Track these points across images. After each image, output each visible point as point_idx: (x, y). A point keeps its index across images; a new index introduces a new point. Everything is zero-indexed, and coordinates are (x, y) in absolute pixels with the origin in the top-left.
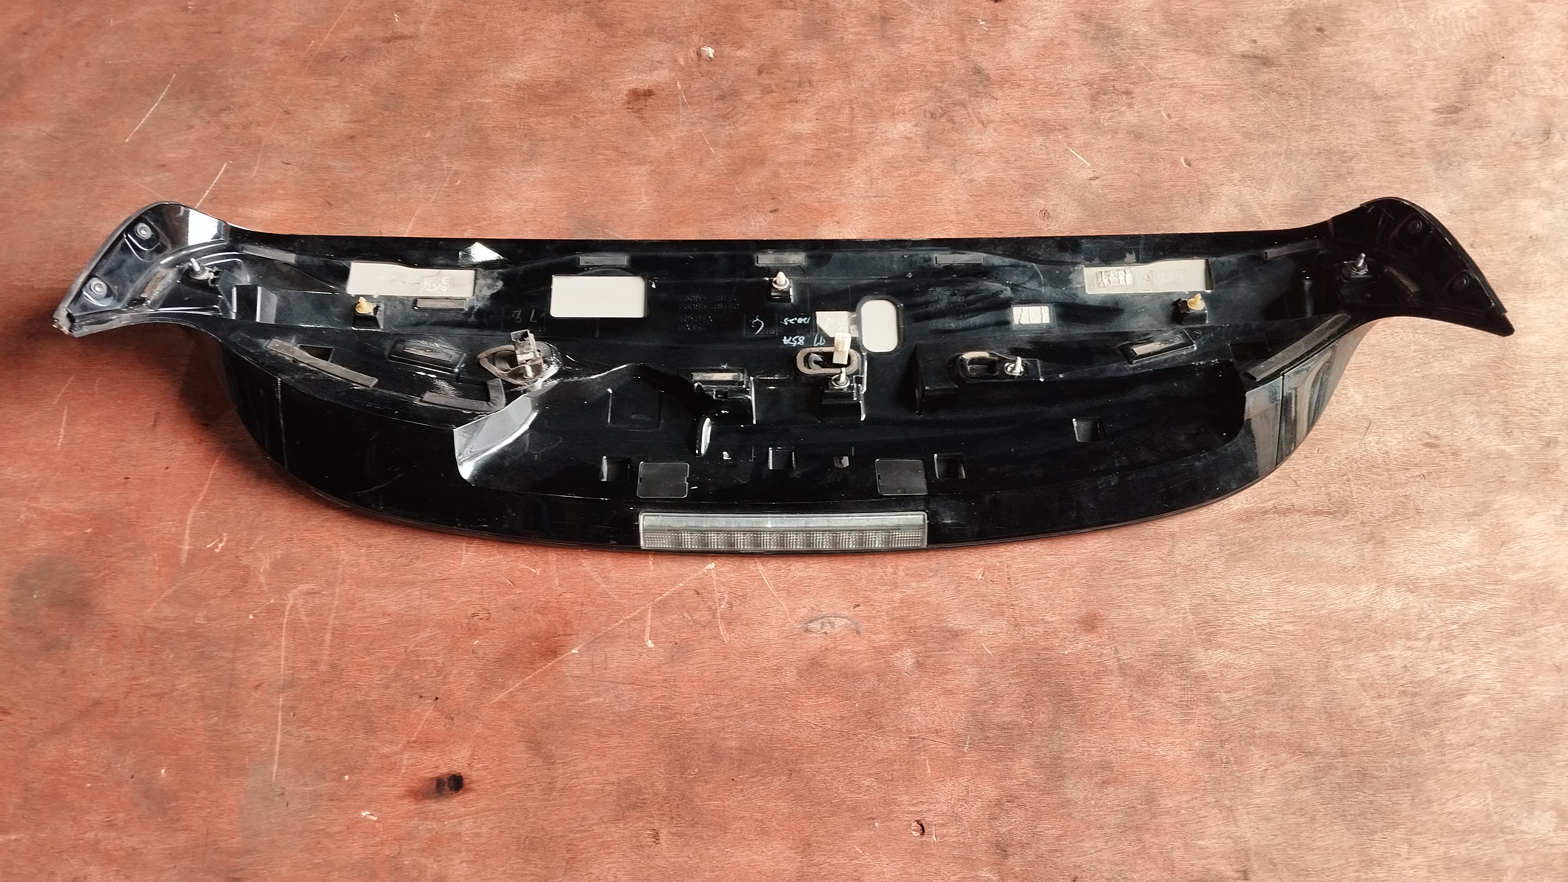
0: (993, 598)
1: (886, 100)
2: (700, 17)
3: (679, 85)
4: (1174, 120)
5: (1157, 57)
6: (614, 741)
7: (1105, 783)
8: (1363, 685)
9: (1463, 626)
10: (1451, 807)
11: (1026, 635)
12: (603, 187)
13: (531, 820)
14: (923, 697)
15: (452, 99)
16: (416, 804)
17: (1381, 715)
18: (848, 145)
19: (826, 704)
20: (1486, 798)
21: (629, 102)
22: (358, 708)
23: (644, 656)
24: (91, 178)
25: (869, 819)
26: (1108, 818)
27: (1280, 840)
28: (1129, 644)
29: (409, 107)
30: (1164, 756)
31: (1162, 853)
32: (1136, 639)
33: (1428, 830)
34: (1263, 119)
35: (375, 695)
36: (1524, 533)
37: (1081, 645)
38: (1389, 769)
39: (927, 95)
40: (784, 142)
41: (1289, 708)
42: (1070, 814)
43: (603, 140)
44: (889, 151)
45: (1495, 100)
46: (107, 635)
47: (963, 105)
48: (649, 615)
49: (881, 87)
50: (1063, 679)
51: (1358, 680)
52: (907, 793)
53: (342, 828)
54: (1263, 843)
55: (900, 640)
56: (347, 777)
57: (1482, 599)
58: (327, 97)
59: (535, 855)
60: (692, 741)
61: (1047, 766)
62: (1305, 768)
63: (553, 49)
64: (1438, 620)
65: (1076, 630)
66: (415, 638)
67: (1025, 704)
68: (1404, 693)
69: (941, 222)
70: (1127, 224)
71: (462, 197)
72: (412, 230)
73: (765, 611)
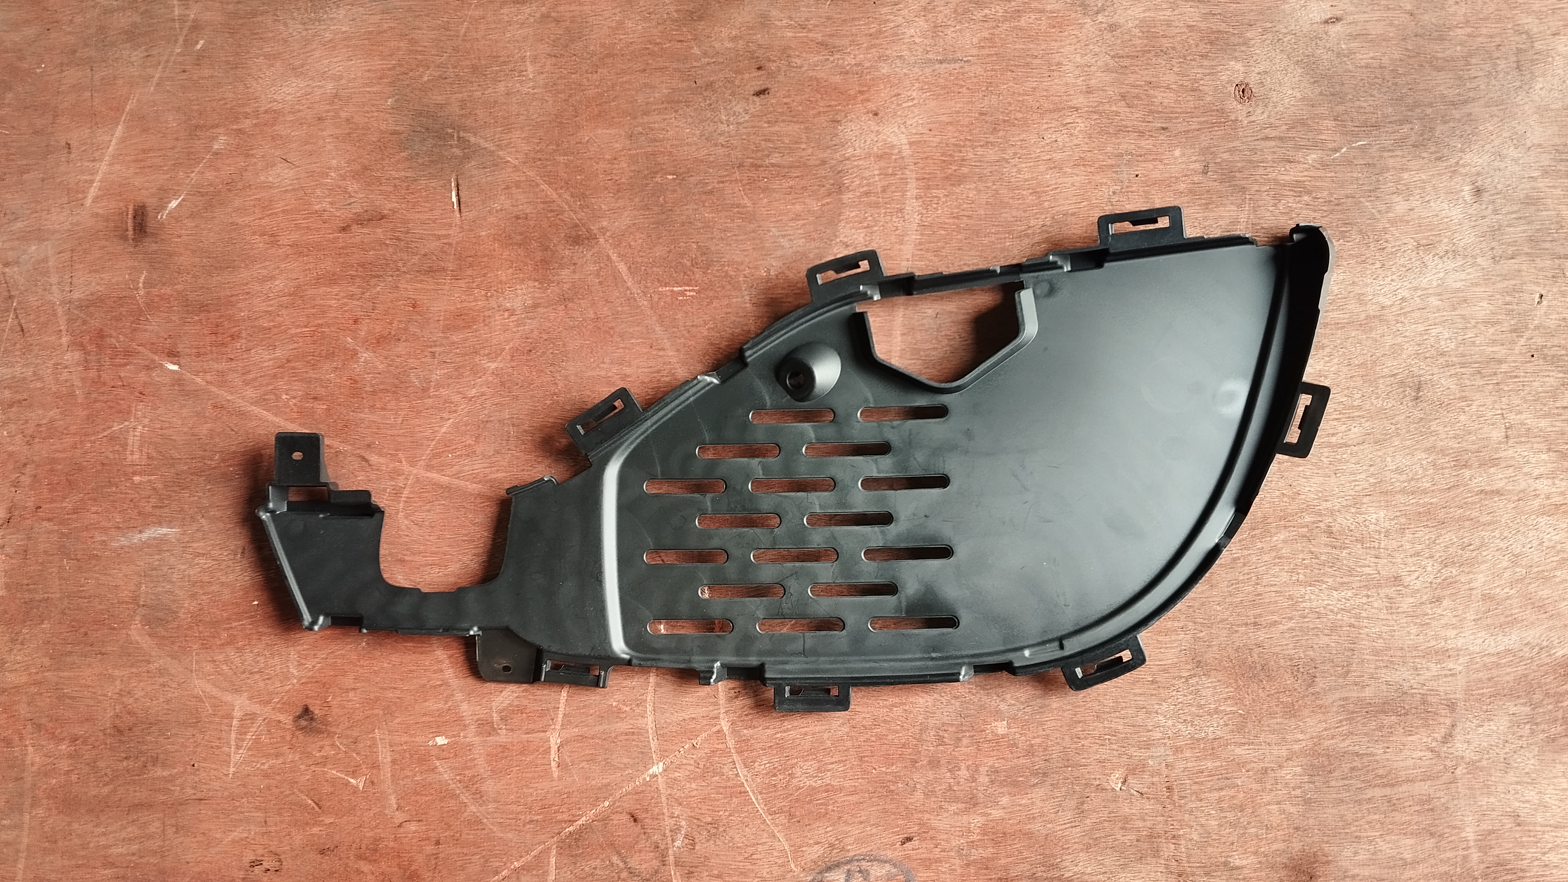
48: (553, 860)
69: (1059, 110)
70: (1390, 110)
71: (207, 72)
72: (123, 140)
73: (750, 850)
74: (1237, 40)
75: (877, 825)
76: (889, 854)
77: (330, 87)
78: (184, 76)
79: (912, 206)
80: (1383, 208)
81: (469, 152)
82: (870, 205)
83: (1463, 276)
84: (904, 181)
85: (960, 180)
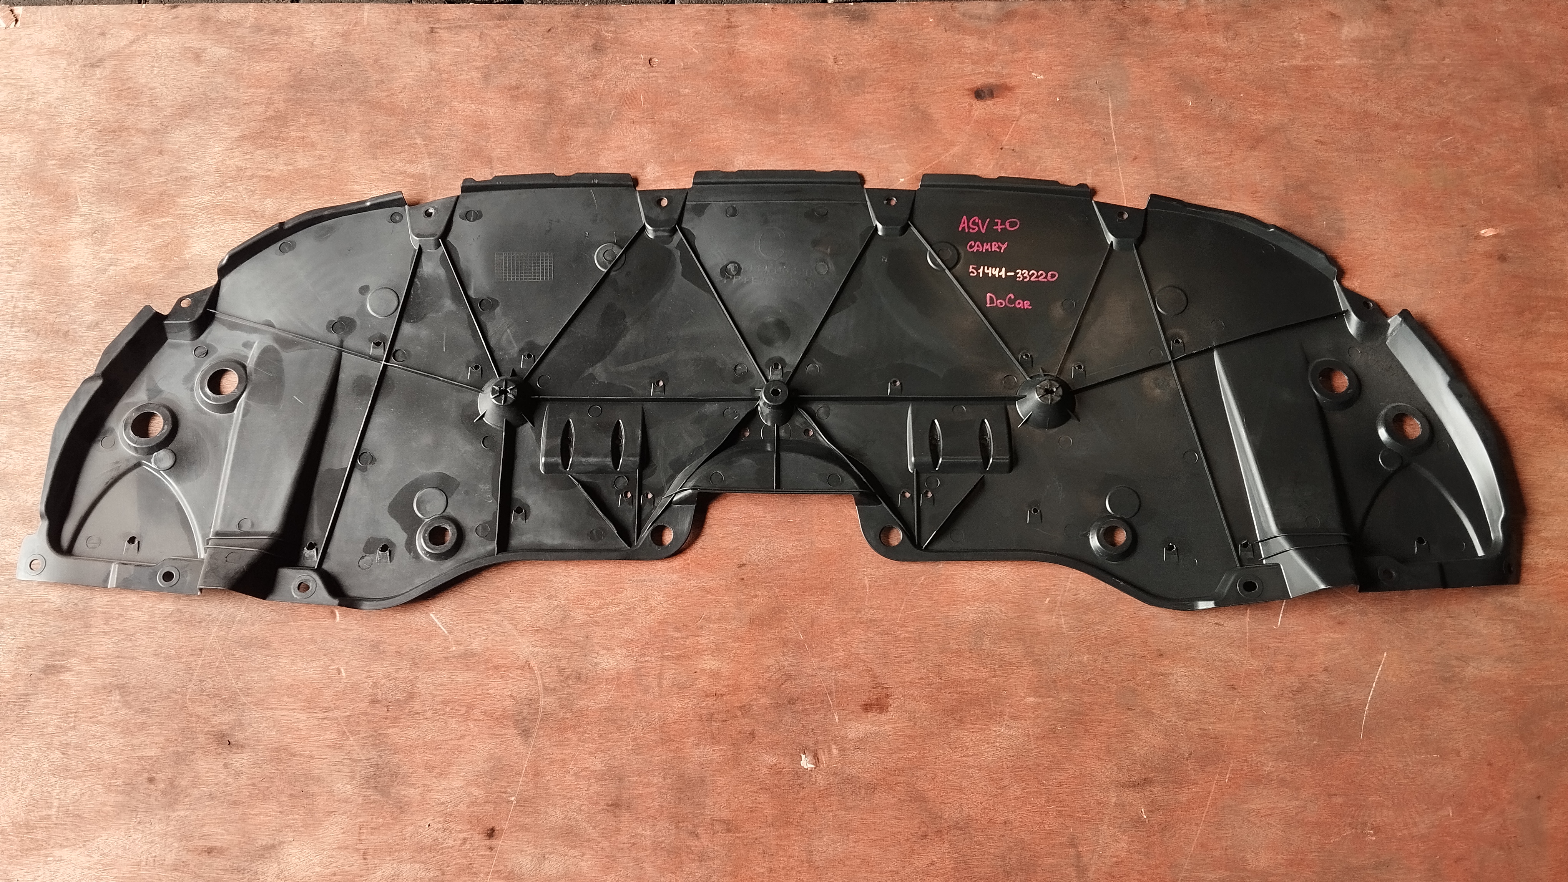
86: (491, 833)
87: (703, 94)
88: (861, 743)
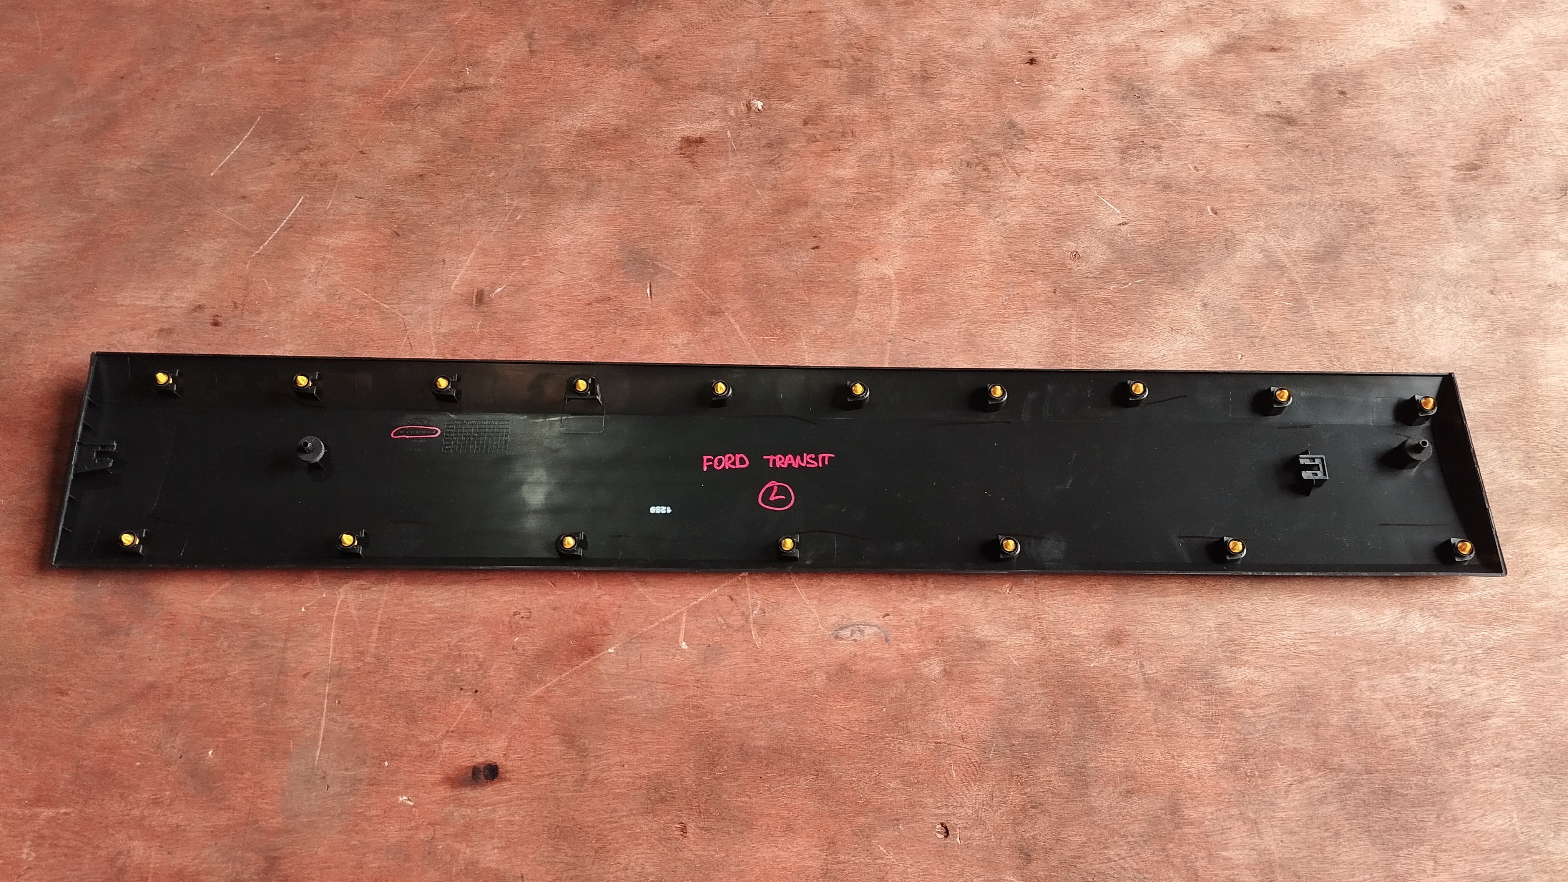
0: (1020, 611)
1: (925, 150)
2: (751, 73)
3: (729, 134)
4: (1201, 172)
5: (1185, 116)
6: (646, 737)
7: (1129, 792)
8: (1387, 705)
9: (1488, 651)
10: (1476, 825)
11: (1052, 647)
12: (654, 224)
13: (563, 810)
14: (949, 704)
15: (516, 144)
16: (452, 791)
17: (1406, 734)
18: (887, 190)
19: (854, 708)
20: (1512, 818)
21: (681, 149)
22: (401, 698)
23: (678, 656)
24: (176, 207)
25: (894, 820)
26: (1132, 827)
27: (1304, 853)
28: (1154, 659)
29: (476, 150)
30: (1188, 768)
31: (1186, 862)
32: (1161, 655)
33: (1454, 848)
34: (1287, 173)
35: (417, 686)
36: (1546, 563)
37: (1106, 659)
38: (1414, 787)
39: (964, 146)
40: (826, 186)
41: (1314, 725)
42: (1094, 822)
43: (656, 182)
44: (925, 197)
45: (1513, 159)
46: (166, 623)
47: (998, 155)
48: (684, 618)
49: (920, 138)
50: (1088, 691)
51: (1382, 700)
52: (931, 796)
53: (379, 812)
54: (1288, 855)
55: (928, 649)
56: (386, 763)
57: (1506, 626)
58: (400, 139)
59: (565, 843)
60: (722, 740)
61: (1072, 775)
62: (1330, 783)
63: (613, 100)
64: (1462, 645)
65: (1102, 644)
66: (458, 633)
67: (1050, 714)
68: (1429, 714)
69: (975, 261)
70: (1155, 266)
71: (521, 230)
72: (473, 259)
73: (797, 617)
74: (1072, 232)
75: (869, 607)
76: (876, 622)
77: (586, 239)
78: (509, 231)
79: (895, 303)
80: (1152, 312)
81: (658, 270)
82: (872, 301)
83: (1197, 345)
84: (892, 291)
85: (923, 291)
86: (1032, 61)
87: (870, 779)
88: (707, 116)
